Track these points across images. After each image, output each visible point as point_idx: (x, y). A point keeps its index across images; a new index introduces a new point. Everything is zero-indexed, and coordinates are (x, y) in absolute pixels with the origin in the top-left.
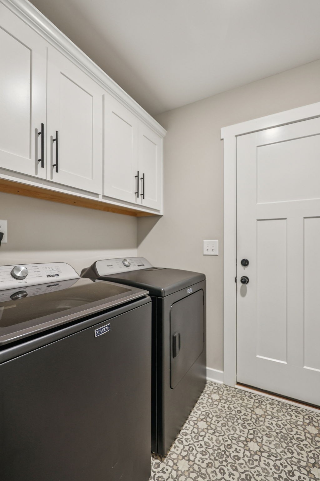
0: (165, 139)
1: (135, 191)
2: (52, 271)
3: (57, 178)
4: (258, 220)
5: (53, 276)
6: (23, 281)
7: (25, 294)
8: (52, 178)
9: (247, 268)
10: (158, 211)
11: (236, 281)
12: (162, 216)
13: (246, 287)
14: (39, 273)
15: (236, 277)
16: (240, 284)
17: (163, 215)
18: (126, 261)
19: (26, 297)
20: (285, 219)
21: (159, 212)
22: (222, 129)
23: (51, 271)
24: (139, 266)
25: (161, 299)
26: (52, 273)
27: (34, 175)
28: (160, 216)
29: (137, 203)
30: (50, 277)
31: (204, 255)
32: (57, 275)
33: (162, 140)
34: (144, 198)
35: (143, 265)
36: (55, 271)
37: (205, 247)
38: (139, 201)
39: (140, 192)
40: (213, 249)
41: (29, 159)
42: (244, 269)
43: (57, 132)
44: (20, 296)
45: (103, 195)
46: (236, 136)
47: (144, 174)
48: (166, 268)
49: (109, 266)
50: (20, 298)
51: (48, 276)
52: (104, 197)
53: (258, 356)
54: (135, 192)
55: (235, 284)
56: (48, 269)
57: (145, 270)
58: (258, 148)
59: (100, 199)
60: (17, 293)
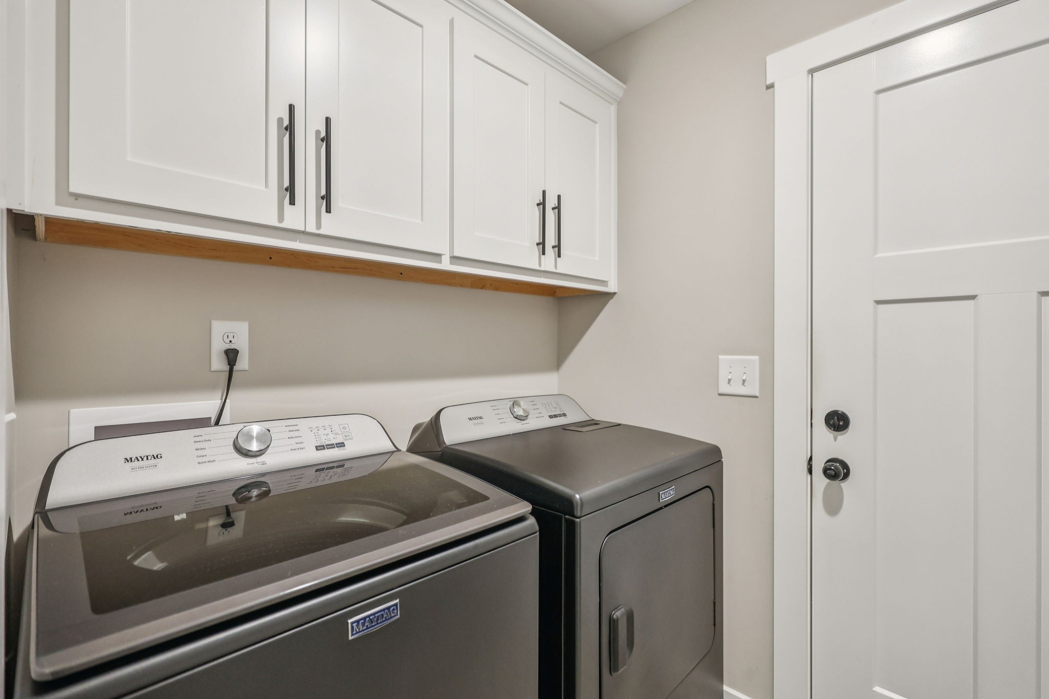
0: (621, 104)
1: (537, 239)
2: (331, 436)
3: (330, 225)
4: (879, 302)
5: (331, 446)
6: (259, 459)
7: (265, 489)
8: (319, 226)
9: (843, 437)
10: (604, 283)
11: (810, 471)
12: (615, 293)
13: (841, 489)
14: (298, 440)
15: (811, 459)
16: (821, 481)
17: (616, 291)
18: (519, 406)
19: (270, 495)
20: (973, 297)
21: (607, 286)
22: (770, 59)
23: (327, 435)
24: (551, 417)
25: (574, 522)
26: (329, 440)
27: (275, 223)
28: (609, 296)
29: (542, 268)
30: (324, 449)
31: (720, 395)
32: (341, 445)
33: (613, 109)
34: (559, 256)
35: (564, 415)
36: (336, 434)
37: (723, 375)
38: (548, 262)
39: (551, 240)
40: (744, 381)
41: (263, 188)
42: (835, 439)
43: (328, 120)
44: (255, 492)
45: (451, 255)
46: (812, 72)
47: (559, 197)
48: (620, 425)
49: (474, 418)
50: (253, 499)
51: (318, 448)
52: (455, 259)
53: (877, 689)
54: (538, 242)
55: (809, 477)
56: (322, 432)
57: (564, 428)
58: (881, 95)
59: (445, 265)
60: (248, 487)
